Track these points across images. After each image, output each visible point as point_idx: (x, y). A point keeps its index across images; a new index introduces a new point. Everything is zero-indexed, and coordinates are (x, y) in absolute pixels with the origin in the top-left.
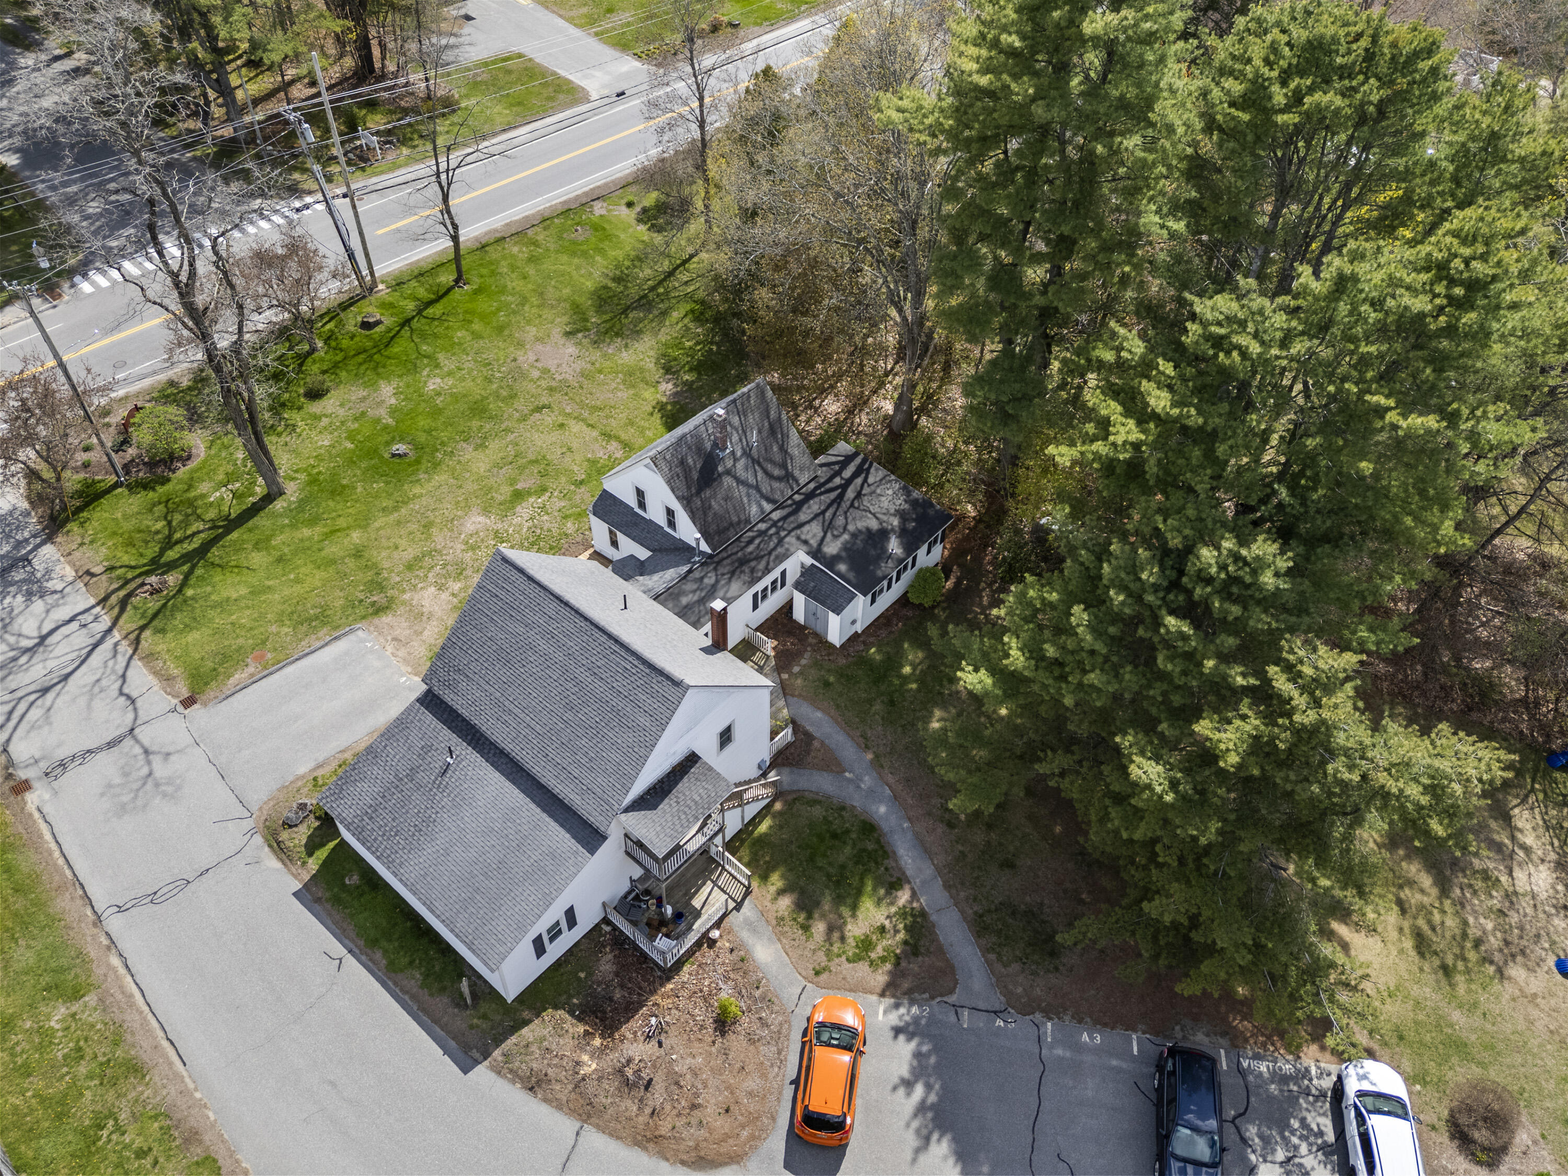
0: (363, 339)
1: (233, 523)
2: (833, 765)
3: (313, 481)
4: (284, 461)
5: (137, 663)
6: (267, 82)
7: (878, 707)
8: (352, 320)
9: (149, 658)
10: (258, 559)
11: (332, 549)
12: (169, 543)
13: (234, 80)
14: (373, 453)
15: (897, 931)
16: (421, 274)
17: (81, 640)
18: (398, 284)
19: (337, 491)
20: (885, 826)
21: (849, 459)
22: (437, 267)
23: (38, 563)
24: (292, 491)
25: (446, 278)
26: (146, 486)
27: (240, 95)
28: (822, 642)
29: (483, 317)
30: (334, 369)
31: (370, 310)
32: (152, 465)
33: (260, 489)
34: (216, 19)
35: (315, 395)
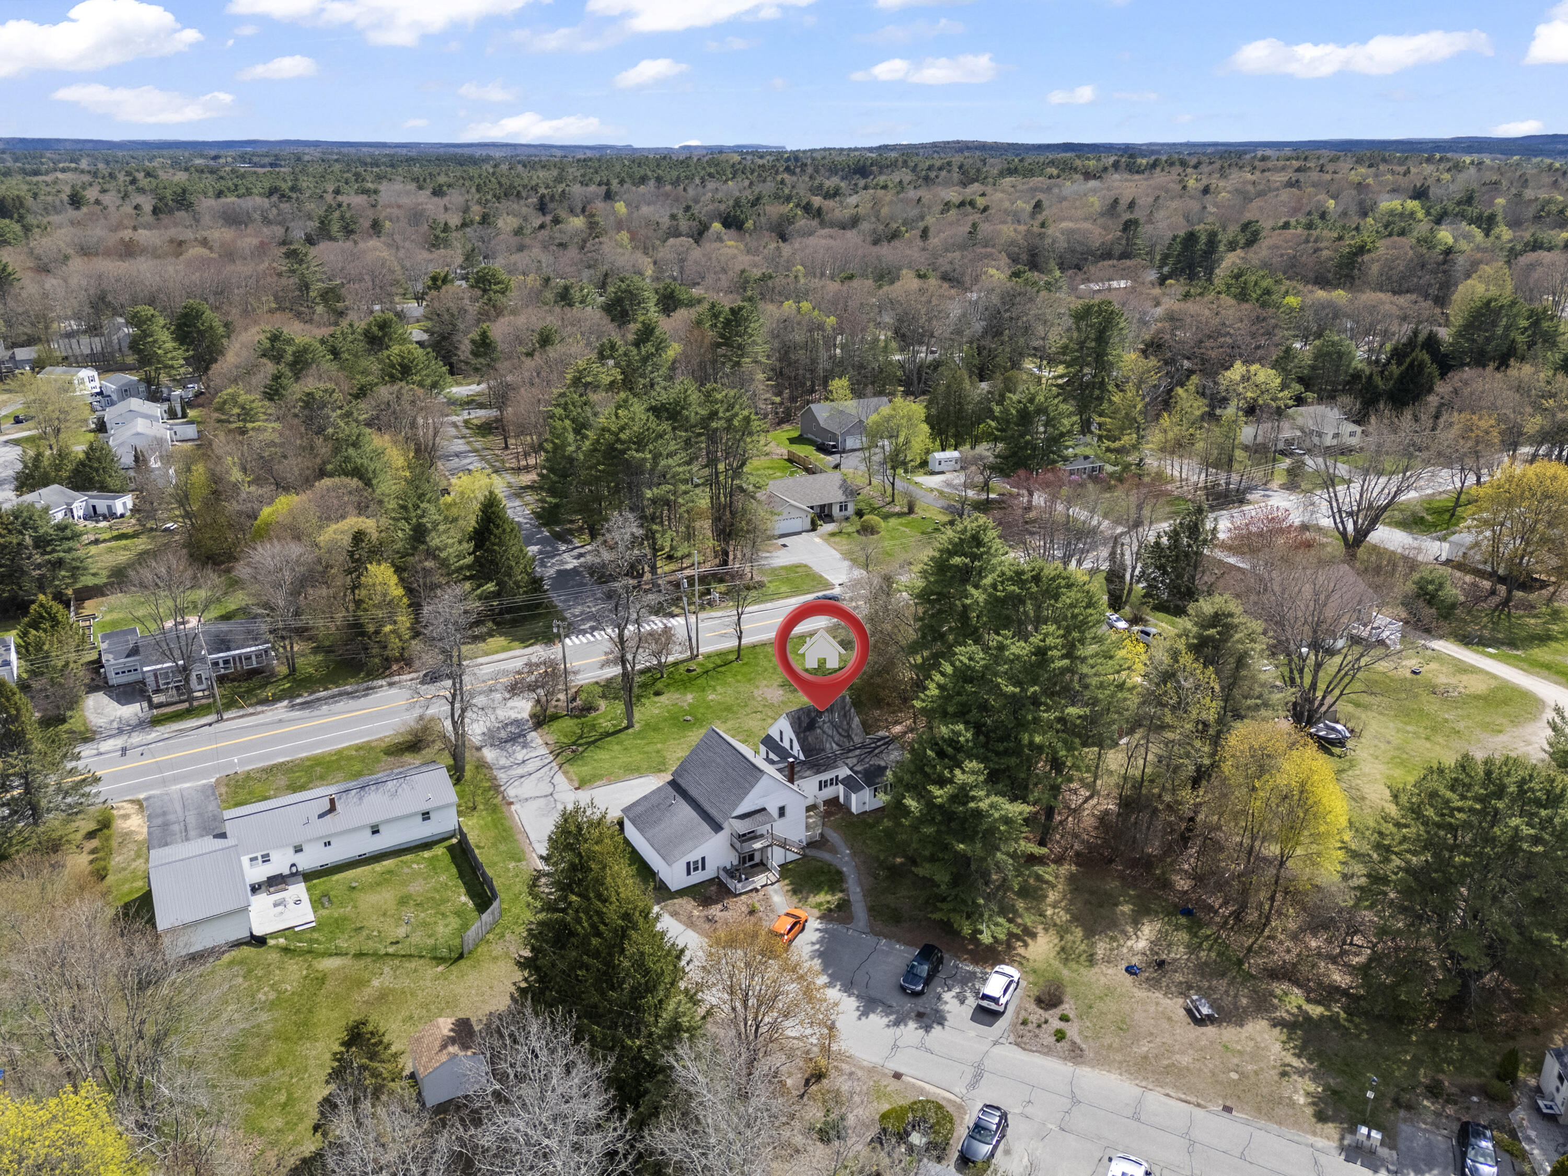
0: (685, 676)
1: (608, 734)
2: (834, 851)
3: (647, 725)
4: (637, 716)
5: (560, 774)
6: (672, 567)
8: (682, 668)
9: (566, 773)
10: (616, 747)
11: (646, 749)
12: (581, 737)
13: (659, 564)
14: (677, 718)
15: (833, 904)
16: (720, 654)
17: (540, 764)
18: (708, 657)
19: (656, 729)
20: (847, 873)
21: (883, 738)
22: (730, 652)
23: (529, 737)
24: (637, 727)
25: (732, 657)
26: (577, 717)
27: (659, 571)
28: (849, 810)
29: (744, 675)
30: (668, 685)
31: (692, 665)
32: (582, 710)
33: (625, 723)
34: (658, 535)
35: (658, 694)
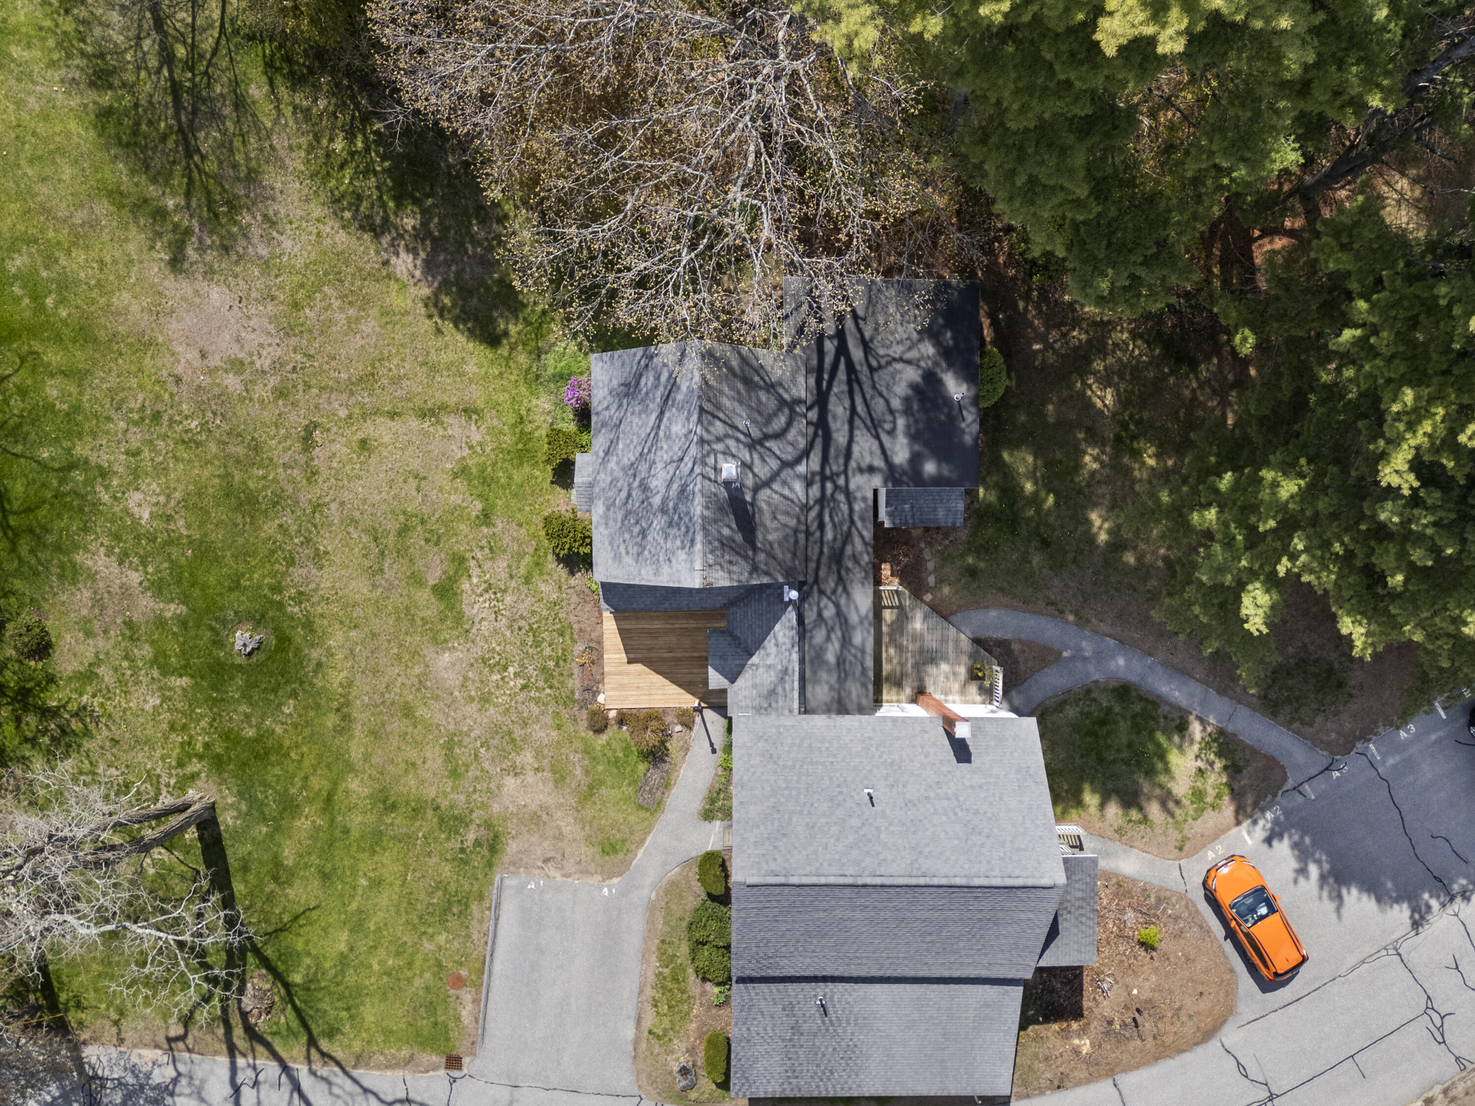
2: (1046, 655)
3: (216, 761)
5: (358, 1072)
7: (1036, 559)
9: (362, 1060)
10: (301, 893)
11: (356, 821)
14: (221, 668)
15: (1212, 764)
17: (276, 1096)
19: (258, 750)
20: (1133, 678)
23: (109, 1071)
